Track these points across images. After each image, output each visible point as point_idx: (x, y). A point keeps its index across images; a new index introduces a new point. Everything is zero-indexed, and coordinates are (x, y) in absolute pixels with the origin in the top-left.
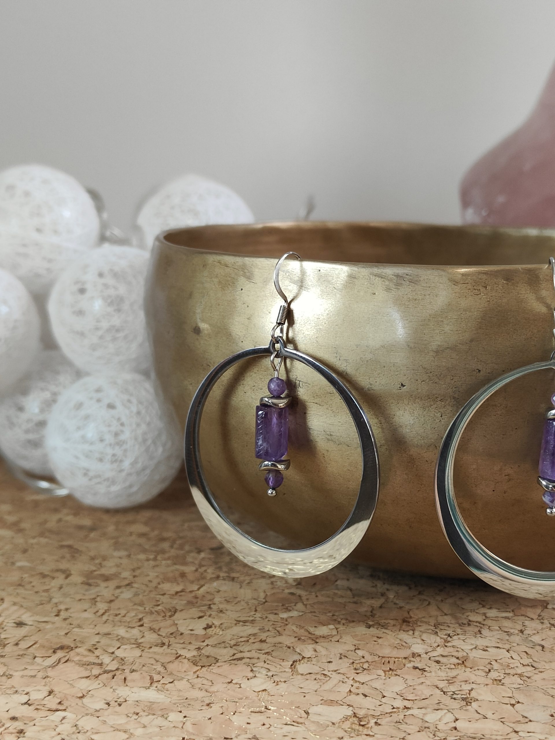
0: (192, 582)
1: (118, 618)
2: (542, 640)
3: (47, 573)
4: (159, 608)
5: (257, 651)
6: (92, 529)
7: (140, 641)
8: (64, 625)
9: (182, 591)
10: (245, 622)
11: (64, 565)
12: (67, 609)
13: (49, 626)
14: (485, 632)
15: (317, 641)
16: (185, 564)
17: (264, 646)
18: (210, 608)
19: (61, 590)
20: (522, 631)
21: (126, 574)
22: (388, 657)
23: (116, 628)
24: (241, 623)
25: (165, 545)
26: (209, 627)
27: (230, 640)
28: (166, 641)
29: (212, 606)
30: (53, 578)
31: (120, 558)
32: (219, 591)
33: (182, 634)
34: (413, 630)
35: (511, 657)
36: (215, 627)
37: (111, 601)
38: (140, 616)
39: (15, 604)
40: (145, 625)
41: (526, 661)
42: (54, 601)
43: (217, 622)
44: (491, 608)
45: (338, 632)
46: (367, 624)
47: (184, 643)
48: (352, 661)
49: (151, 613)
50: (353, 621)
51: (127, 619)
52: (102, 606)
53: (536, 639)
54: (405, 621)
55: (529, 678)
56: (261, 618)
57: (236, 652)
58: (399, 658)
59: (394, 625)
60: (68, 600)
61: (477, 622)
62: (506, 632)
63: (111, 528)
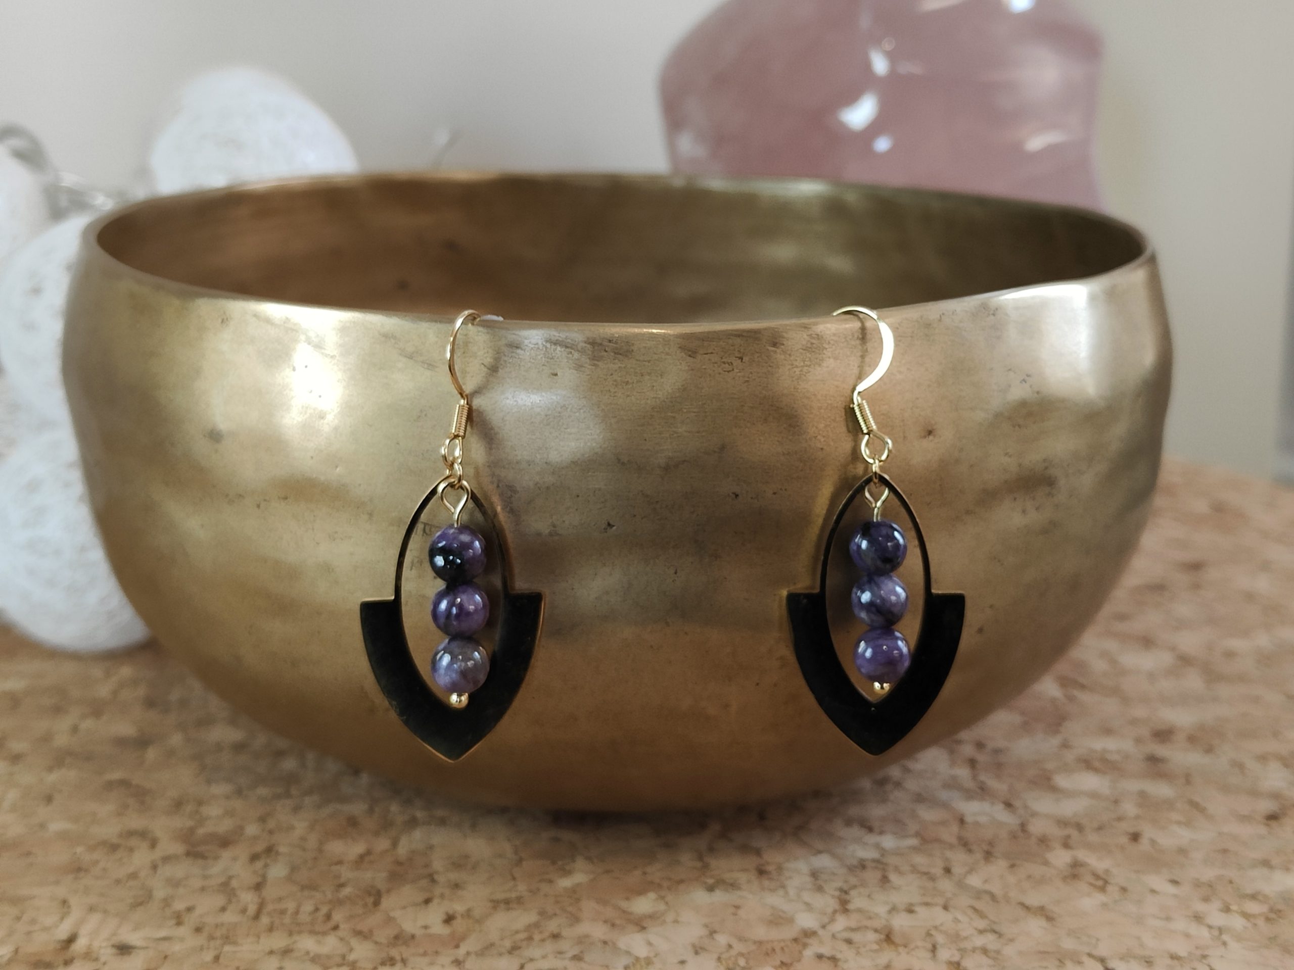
0: (377, 834)
1: (287, 920)
2: (986, 881)
3: (115, 840)
4: (347, 891)
5: (558, 955)
6: (142, 742)
7: (352, 957)
8: (200, 940)
9: (369, 852)
10: (507, 902)
11: (135, 822)
12: (190, 909)
13: (177, 947)
14: (893, 877)
15: (645, 925)
16: (344, 799)
17: (564, 945)
18: (433, 881)
19: (159, 871)
20: (948, 871)
21: (252, 829)
22: (768, 942)
23: (296, 937)
24: (502, 906)
25: (289, 764)
26: (449, 919)
27: (502, 939)
28: (394, 953)
29: (436, 877)
30: (131, 850)
31: (227, 797)
32: (431, 847)
33: (413, 937)
34: (783, 887)
35: (955, 918)
36: (462, 915)
37: (258, 887)
38: (324, 910)
39: (92, 909)
40: (342, 926)
41: (982, 924)
42: (160, 893)
43: (459, 908)
44: (881, 833)
45: (667, 903)
46: (706, 883)
47: (425, 954)
48: (715, 956)
49: (340, 902)
50: (681, 881)
51: (304, 917)
52: (248, 899)
53: (974, 881)
54: (761, 872)
55: (998, 952)
56: (531, 891)
57: (523, 962)
58: (783, 941)
59: (749, 881)
60: (181, 891)
61: (874, 861)
62: (926, 874)
63: (176, 739)
